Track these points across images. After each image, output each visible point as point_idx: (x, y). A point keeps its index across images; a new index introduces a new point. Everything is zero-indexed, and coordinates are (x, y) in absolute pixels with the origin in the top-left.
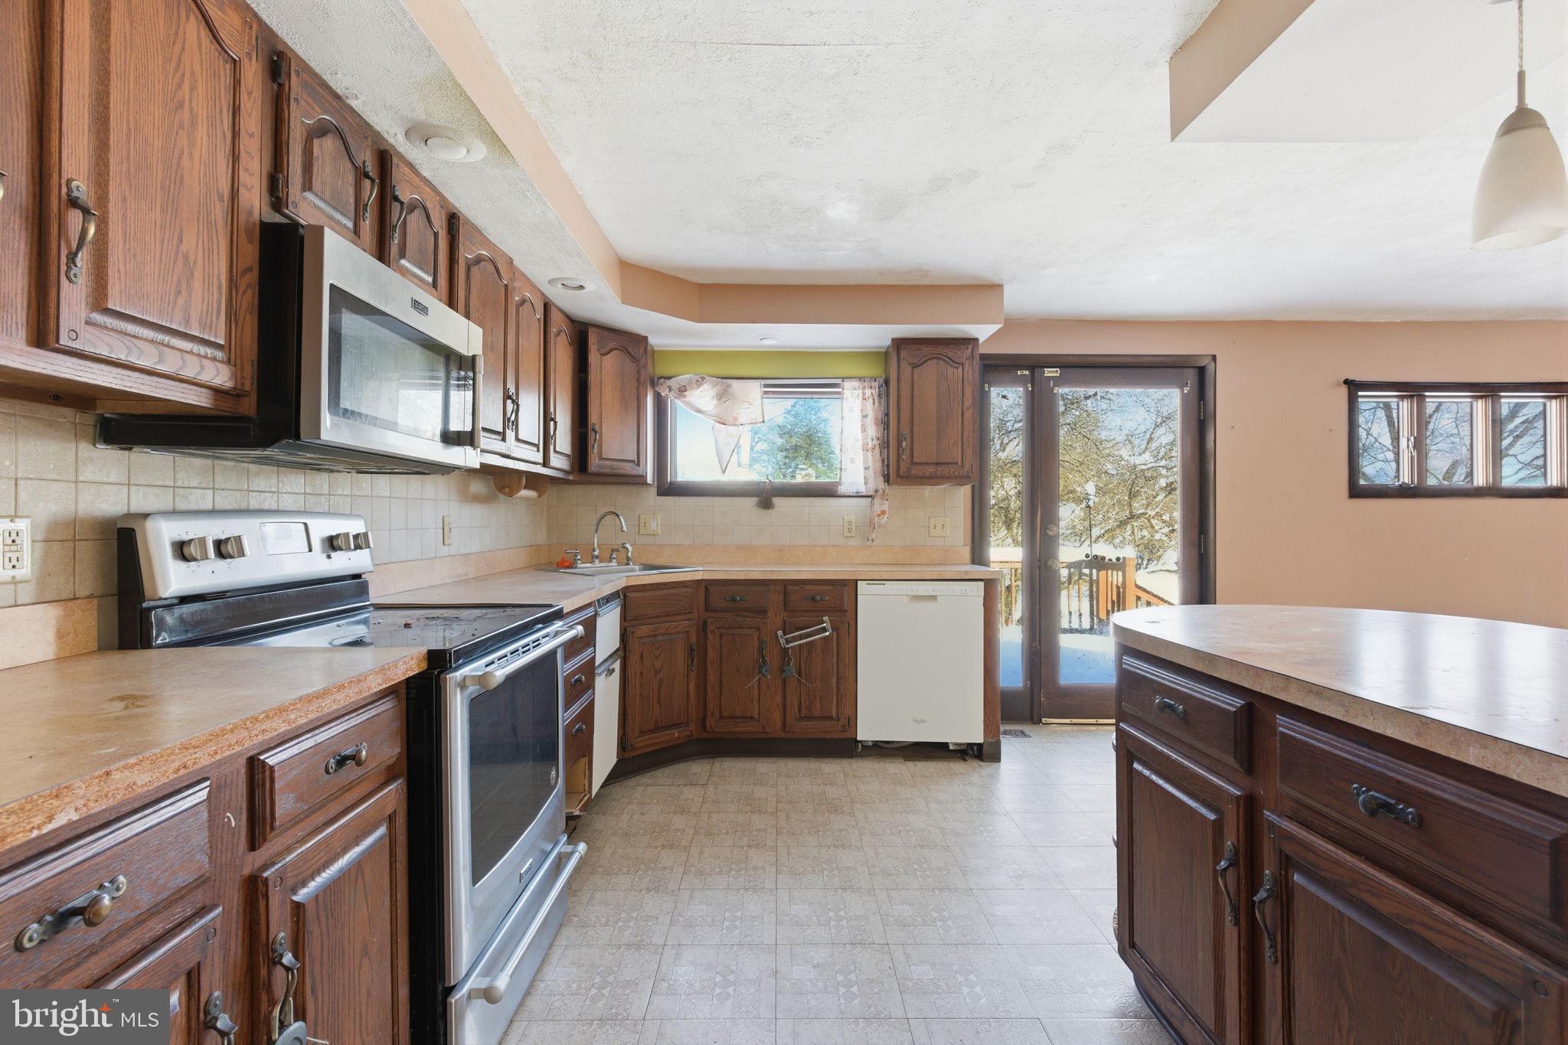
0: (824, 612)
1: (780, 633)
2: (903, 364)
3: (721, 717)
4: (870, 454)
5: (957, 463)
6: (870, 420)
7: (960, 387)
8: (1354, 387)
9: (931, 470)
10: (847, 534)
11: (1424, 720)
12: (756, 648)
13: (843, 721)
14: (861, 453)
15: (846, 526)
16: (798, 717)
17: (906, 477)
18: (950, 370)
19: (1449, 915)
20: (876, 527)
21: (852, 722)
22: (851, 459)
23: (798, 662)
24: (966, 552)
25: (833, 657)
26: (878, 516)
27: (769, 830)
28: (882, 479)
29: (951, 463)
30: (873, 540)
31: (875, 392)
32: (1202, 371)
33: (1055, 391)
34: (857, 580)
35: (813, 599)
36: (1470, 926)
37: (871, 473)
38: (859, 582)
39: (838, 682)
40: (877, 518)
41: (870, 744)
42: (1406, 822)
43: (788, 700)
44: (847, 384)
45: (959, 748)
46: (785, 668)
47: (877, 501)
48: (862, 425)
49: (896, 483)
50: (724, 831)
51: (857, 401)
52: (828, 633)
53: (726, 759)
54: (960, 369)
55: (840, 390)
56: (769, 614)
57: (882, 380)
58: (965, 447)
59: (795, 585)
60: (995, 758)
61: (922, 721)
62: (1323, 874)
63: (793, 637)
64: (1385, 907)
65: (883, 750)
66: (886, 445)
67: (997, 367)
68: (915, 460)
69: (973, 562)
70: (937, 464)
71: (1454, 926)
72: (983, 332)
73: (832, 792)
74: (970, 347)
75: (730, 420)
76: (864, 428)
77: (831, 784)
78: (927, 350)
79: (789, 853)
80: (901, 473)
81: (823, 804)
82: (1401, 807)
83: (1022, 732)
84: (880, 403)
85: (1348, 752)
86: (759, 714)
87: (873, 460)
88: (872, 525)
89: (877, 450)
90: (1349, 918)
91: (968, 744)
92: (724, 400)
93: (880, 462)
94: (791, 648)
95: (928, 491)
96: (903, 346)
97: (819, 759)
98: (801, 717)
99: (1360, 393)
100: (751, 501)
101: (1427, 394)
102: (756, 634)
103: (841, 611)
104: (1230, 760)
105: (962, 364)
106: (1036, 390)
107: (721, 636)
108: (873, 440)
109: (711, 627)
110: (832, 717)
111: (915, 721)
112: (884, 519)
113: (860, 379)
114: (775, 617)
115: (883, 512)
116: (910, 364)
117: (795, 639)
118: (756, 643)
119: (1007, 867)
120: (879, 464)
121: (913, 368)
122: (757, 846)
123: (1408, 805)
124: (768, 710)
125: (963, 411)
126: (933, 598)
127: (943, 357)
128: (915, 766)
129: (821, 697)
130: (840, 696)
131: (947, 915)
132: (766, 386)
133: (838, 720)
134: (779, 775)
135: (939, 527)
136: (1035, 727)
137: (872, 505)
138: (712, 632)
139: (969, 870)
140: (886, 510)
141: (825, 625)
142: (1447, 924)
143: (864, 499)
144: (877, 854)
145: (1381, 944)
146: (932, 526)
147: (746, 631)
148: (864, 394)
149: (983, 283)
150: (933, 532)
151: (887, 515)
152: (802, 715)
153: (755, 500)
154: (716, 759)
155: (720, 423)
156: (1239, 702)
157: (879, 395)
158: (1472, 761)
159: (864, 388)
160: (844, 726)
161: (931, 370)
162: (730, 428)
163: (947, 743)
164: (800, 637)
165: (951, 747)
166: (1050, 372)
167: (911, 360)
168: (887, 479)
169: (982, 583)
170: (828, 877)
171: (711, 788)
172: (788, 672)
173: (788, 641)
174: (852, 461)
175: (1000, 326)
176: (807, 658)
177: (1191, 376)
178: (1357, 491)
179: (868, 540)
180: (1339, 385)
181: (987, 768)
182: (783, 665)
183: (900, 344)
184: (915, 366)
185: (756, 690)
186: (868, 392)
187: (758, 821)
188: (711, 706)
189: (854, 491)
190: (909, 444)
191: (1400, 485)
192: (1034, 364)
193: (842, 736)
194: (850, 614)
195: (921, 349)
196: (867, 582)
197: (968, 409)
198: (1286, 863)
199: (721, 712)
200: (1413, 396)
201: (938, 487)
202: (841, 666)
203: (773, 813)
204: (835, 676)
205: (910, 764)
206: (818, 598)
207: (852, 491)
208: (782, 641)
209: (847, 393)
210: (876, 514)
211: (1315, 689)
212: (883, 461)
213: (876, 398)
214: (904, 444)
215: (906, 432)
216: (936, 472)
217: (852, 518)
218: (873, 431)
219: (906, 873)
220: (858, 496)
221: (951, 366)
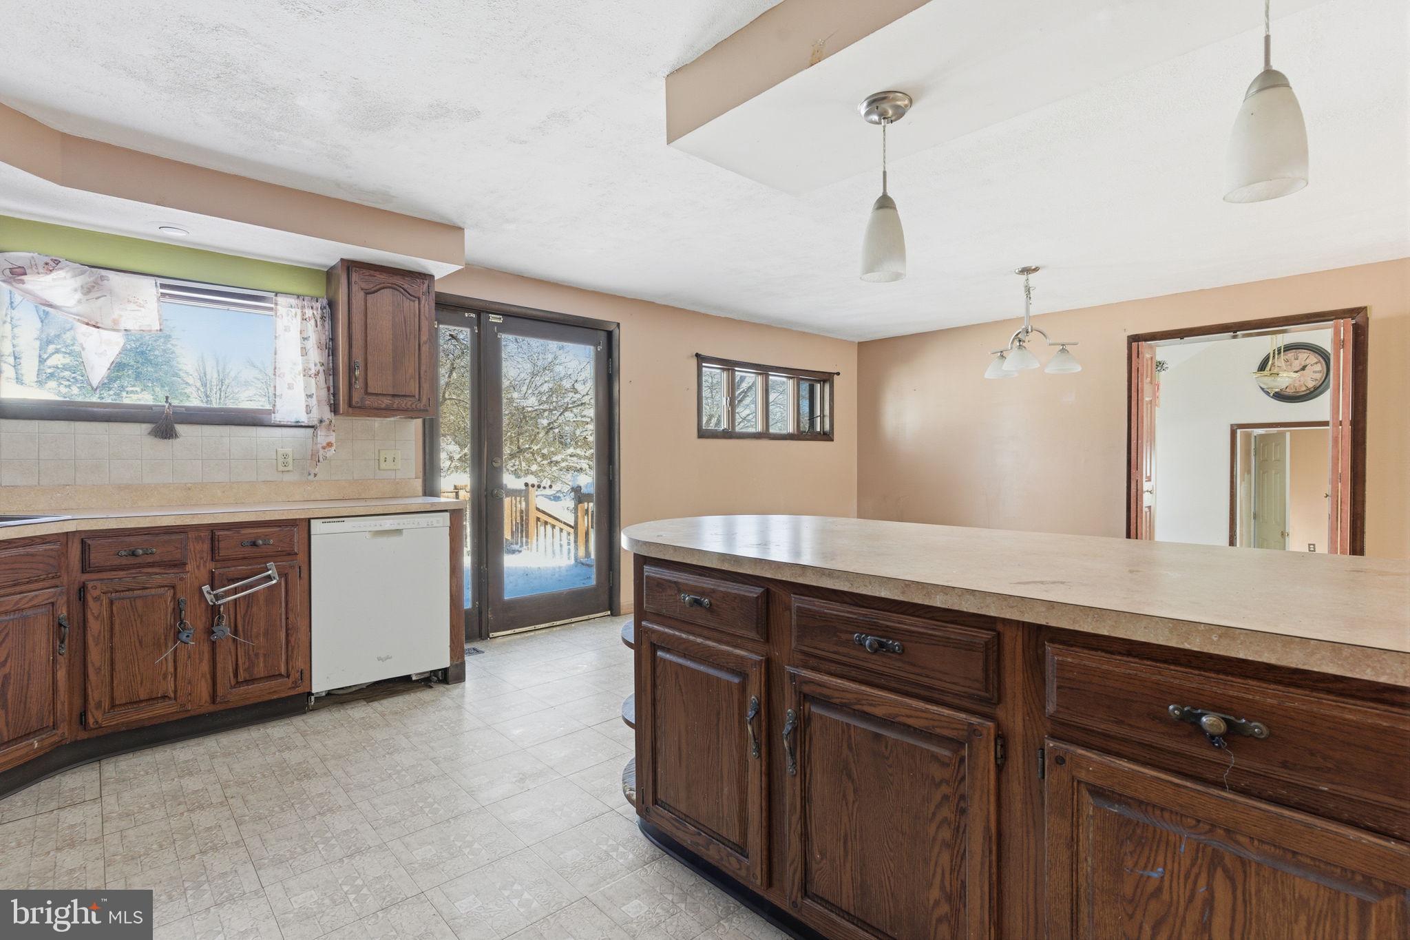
0: (268, 557)
1: (206, 588)
2: (355, 288)
3: (113, 706)
4: (313, 381)
5: (414, 396)
6: (312, 344)
7: (417, 320)
8: (700, 358)
9: (386, 401)
10: (281, 468)
11: (907, 583)
12: (170, 610)
13: (295, 675)
14: (301, 379)
15: (281, 460)
16: (233, 682)
17: (359, 407)
18: (407, 303)
19: (921, 705)
20: (321, 459)
21: (306, 674)
22: (288, 384)
23: (232, 621)
24: (418, 485)
25: (281, 607)
26: (324, 448)
27: (224, 825)
28: (327, 409)
29: (409, 396)
30: (315, 475)
31: (318, 314)
32: (610, 334)
33: (499, 337)
34: (309, 520)
35: (254, 544)
36: (935, 708)
37: (314, 401)
38: (312, 521)
39: (287, 635)
40: (321, 452)
41: (324, 694)
42: (894, 652)
43: (219, 666)
44: (280, 299)
45: (422, 677)
46: (215, 629)
47: (321, 433)
48: (302, 348)
49: (347, 414)
50: (155, 847)
51: (295, 321)
52: (274, 582)
53: (121, 758)
54: (417, 302)
55: (272, 306)
56: (189, 567)
57: (325, 302)
58: (423, 380)
59: (228, 530)
60: (460, 678)
61: (388, 658)
62: (834, 701)
63: (225, 592)
64: (879, 711)
65: (338, 698)
66: (331, 373)
67: (449, 307)
68: (370, 390)
69: (425, 494)
70: (394, 396)
71: (926, 711)
72: (440, 269)
73: (293, 757)
74: (427, 282)
75: (107, 322)
76: (304, 352)
77: (288, 748)
78: (381, 277)
79: (263, 841)
80: (354, 403)
81: (288, 773)
82: (891, 642)
83: (474, 649)
84: (323, 326)
85: (848, 612)
86: (175, 692)
87: (318, 387)
88: (315, 458)
89: (322, 377)
90: (854, 726)
91: (431, 672)
92: (94, 295)
93: (326, 389)
94: (222, 604)
95: (377, 423)
96: (354, 269)
97: (261, 725)
98: (237, 682)
99: (704, 364)
100: (140, 430)
101: (736, 369)
102: (170, 593)
103: (289, 554)
104: (752, 635)
105: (419, 299)
106: (482, 332)
107: (111, 603)
108: (315, 365)
109: (92, 593)
110: (280, 675)
111: (379, 659)
112: (331, 452)
113: (298, 297)
114: (197, 570)
115: (330, 445)
116: (362, 289)
117: (227, 594)
118: (171, 606)
119: (507, 775)
120: (324, 393)
121: (367, 294)
122: (215, 848)
123: (894, 640)
124: (190, 683)
125: (419, 345)
126: (398, 532)
127: (398, 288)
128: (381, 705)
129: (265, 655)
130: (290, 649)
131: (471, 839)
132: (163, 286)
133: (288, 676)
134: (212, 757)
135: (390, 459)
136: (484, 642)
137: (315, 436)
138: (97, 599)
139: (475, 789)
140: (333, 441)
141: (270, 572)
142: (922, 711)
143: (303, 430)
144: (374, 806)
145: (877, 736)
146: (382, 459)
147: (153, 592)
148: (304, 314)
149: (447, 222)
150: (383, 465)
151: (333, 448)
152: (240, 680)
153: (146, 427)
154: (104, 762)
155: (87, 324)
156: (759, 590)
157: (322, 318)
158: (938, 605)
159: (303, 307)
160: (295, 682)
161: (385, 299)
162: (105, 334)
163: (410, 675)
164: (235, 591)
165: (414, 678)
166: (494, 319)
167: (364, 285)
168: (335, 409)
169: (448, 514)
170: (326, 850)
171: (110, 801)
172: (220, 633)
173: (217, 597)
174: (290, 387)
175: (460, 267)
176: (245, 615)
177: (602, 337)
178: (703, 434)
179: (310, 474)
180: (692, 356)
181: (454, 690)
182: (213, 626)
183: (350, 266)
184: (368, 293)
185: (171, 664)
186: (309, 313)
187: (204, 819)
188: (94, 695)
189: (293, 420)
190: (363, 373)
191: (723, 430)
192: (481, 310)
193: (292, 693)
194: (302, 557)
195: (375, 276)
196: (324, 520)
197: (425, 343)
198: (804, 698)
199: (112, 699)
200: (729, 369)
201: (389, 419)
202: (291, 616)
203: (221, 803)
204: (284, 630)
205: (375, 704)
206: (261, 542)
207: (291, 419)
208: (208, 597)
209: (281, 310)
210: (319, 446)
211: (827, 572)
212: (328, 389)
213: (319, 320)
214: (357, 373)
215: (359, 360)
216: (393, 404)
217: (289, 450)
218: (316, 357)
219: (414, 815)
220: (298, 426)
221: (407, 298)
